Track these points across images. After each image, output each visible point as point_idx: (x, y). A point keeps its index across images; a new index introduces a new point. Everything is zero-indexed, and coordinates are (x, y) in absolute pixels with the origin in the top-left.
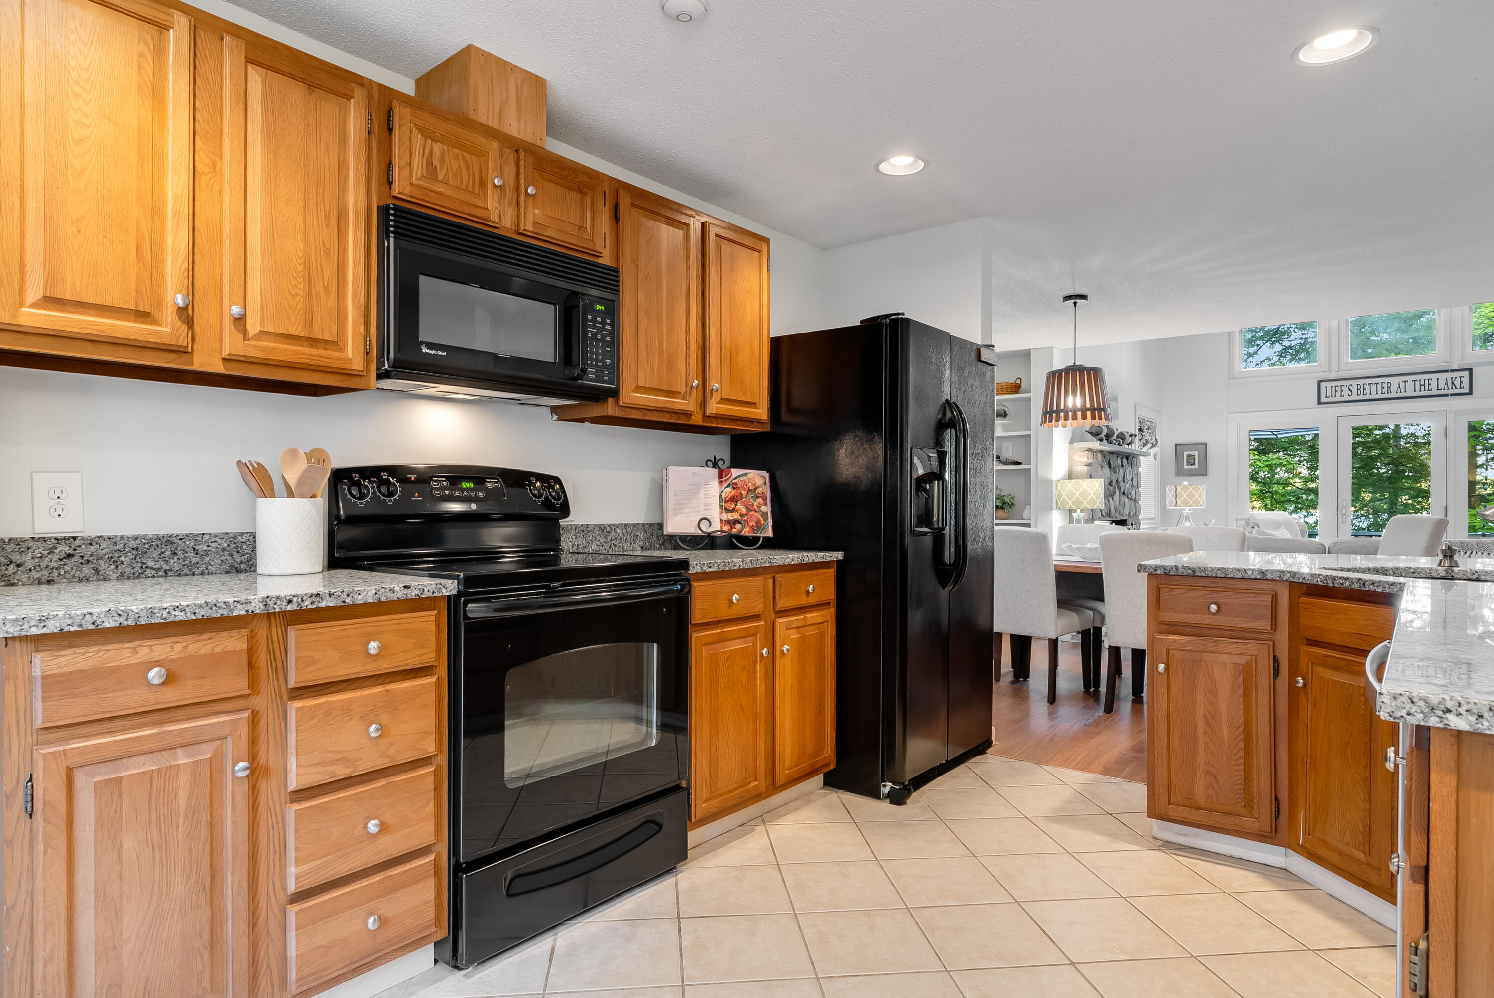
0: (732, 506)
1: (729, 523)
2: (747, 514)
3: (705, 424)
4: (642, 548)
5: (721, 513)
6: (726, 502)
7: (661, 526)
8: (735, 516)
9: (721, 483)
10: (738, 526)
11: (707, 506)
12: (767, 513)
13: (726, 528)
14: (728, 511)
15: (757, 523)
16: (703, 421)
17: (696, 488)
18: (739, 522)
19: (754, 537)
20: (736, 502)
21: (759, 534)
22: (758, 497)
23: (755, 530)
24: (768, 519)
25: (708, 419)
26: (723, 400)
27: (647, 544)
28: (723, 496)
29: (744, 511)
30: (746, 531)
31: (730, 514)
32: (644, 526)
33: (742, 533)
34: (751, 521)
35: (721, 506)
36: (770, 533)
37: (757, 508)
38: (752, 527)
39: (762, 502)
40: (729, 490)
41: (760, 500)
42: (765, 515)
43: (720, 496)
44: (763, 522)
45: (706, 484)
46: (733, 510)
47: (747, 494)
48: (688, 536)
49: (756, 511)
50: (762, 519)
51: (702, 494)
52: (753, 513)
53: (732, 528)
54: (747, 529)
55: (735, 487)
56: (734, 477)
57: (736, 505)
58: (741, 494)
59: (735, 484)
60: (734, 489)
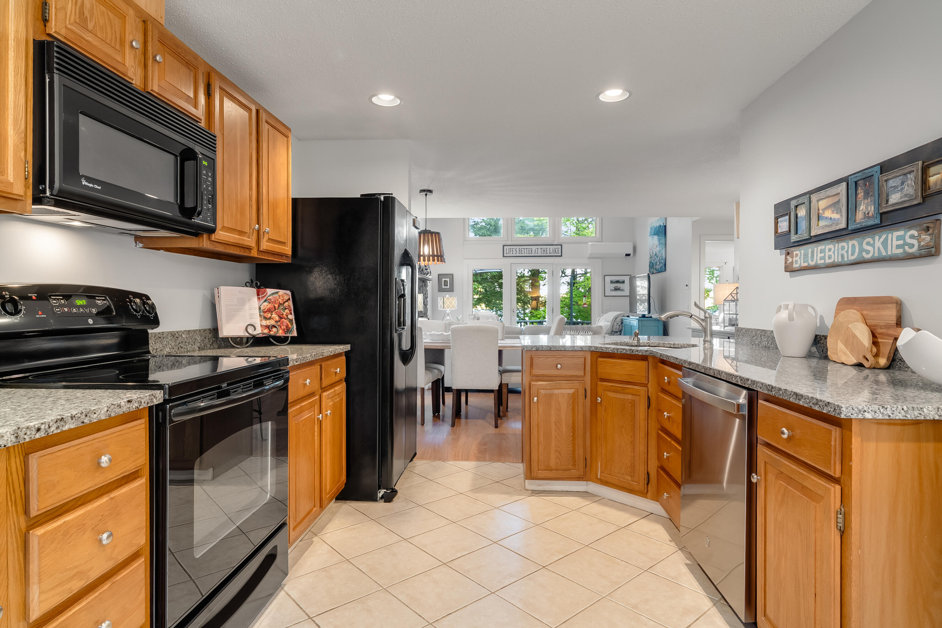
0: (269, 315)
1: (269, 328)
2: (279, 321)
3: (259, 257)
4: (199, 348)
5: (261, 321)
6: (265, 312)
7: (215, 330)
8: (272, 322)
9: (259, 298)
10: (274, 330)
11: (251, 316)
12: (292, 320)
13: (266, 331)
14: (266, 318)
15: (287, 327)
16: (258, 255)
17: (242, 303)
18: (275, 327)
19: (284, 337)
20: (272, 312)
21: (288, 335)
22: (286, 309)
23: (285, 332)
24: (293, 324)
25: (260, 253)
26: (270, 240)
27: (202, 345)
28: (262, 308)
29: (277, 318)
30: (281, 333)
31: (268, 321)
32: (200, 331)
33: (278, 335)
34: (282, 325)
35: (260, 315)
36: (295, 334)
37: (285, 316)
38: (284, 330)
39: (288, 312)
40: (266, 304)
41: (287, 311)
42: (291, 321)
43: (260, 308)
44: (290, 326)
45: (249, 300)
46: (270, 318)
47: (279, 306)
48: (238, 337)
49: (285, 319)
50: (289, 324)
51: (247, 307)
52: (283, 320)
53: (270, 331)
54: (281, 331)
55: (270, 301)
56: (269, 294)
57: (272, 315)
58: (275, 307)
59: (270, 300)
60: (270, 303)
